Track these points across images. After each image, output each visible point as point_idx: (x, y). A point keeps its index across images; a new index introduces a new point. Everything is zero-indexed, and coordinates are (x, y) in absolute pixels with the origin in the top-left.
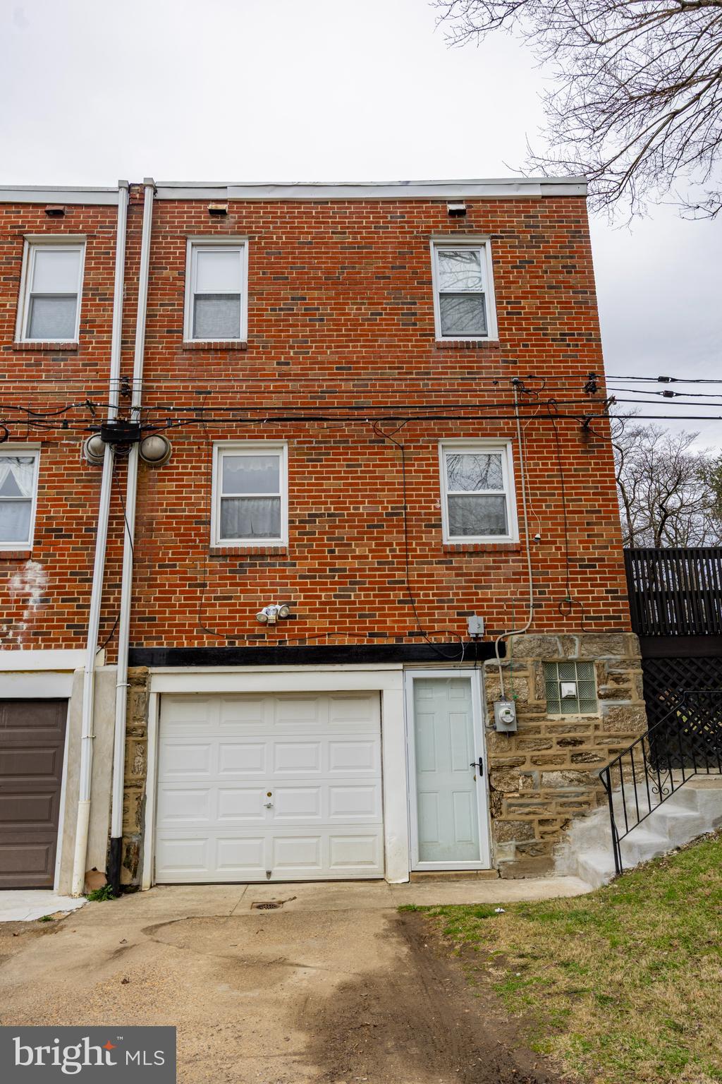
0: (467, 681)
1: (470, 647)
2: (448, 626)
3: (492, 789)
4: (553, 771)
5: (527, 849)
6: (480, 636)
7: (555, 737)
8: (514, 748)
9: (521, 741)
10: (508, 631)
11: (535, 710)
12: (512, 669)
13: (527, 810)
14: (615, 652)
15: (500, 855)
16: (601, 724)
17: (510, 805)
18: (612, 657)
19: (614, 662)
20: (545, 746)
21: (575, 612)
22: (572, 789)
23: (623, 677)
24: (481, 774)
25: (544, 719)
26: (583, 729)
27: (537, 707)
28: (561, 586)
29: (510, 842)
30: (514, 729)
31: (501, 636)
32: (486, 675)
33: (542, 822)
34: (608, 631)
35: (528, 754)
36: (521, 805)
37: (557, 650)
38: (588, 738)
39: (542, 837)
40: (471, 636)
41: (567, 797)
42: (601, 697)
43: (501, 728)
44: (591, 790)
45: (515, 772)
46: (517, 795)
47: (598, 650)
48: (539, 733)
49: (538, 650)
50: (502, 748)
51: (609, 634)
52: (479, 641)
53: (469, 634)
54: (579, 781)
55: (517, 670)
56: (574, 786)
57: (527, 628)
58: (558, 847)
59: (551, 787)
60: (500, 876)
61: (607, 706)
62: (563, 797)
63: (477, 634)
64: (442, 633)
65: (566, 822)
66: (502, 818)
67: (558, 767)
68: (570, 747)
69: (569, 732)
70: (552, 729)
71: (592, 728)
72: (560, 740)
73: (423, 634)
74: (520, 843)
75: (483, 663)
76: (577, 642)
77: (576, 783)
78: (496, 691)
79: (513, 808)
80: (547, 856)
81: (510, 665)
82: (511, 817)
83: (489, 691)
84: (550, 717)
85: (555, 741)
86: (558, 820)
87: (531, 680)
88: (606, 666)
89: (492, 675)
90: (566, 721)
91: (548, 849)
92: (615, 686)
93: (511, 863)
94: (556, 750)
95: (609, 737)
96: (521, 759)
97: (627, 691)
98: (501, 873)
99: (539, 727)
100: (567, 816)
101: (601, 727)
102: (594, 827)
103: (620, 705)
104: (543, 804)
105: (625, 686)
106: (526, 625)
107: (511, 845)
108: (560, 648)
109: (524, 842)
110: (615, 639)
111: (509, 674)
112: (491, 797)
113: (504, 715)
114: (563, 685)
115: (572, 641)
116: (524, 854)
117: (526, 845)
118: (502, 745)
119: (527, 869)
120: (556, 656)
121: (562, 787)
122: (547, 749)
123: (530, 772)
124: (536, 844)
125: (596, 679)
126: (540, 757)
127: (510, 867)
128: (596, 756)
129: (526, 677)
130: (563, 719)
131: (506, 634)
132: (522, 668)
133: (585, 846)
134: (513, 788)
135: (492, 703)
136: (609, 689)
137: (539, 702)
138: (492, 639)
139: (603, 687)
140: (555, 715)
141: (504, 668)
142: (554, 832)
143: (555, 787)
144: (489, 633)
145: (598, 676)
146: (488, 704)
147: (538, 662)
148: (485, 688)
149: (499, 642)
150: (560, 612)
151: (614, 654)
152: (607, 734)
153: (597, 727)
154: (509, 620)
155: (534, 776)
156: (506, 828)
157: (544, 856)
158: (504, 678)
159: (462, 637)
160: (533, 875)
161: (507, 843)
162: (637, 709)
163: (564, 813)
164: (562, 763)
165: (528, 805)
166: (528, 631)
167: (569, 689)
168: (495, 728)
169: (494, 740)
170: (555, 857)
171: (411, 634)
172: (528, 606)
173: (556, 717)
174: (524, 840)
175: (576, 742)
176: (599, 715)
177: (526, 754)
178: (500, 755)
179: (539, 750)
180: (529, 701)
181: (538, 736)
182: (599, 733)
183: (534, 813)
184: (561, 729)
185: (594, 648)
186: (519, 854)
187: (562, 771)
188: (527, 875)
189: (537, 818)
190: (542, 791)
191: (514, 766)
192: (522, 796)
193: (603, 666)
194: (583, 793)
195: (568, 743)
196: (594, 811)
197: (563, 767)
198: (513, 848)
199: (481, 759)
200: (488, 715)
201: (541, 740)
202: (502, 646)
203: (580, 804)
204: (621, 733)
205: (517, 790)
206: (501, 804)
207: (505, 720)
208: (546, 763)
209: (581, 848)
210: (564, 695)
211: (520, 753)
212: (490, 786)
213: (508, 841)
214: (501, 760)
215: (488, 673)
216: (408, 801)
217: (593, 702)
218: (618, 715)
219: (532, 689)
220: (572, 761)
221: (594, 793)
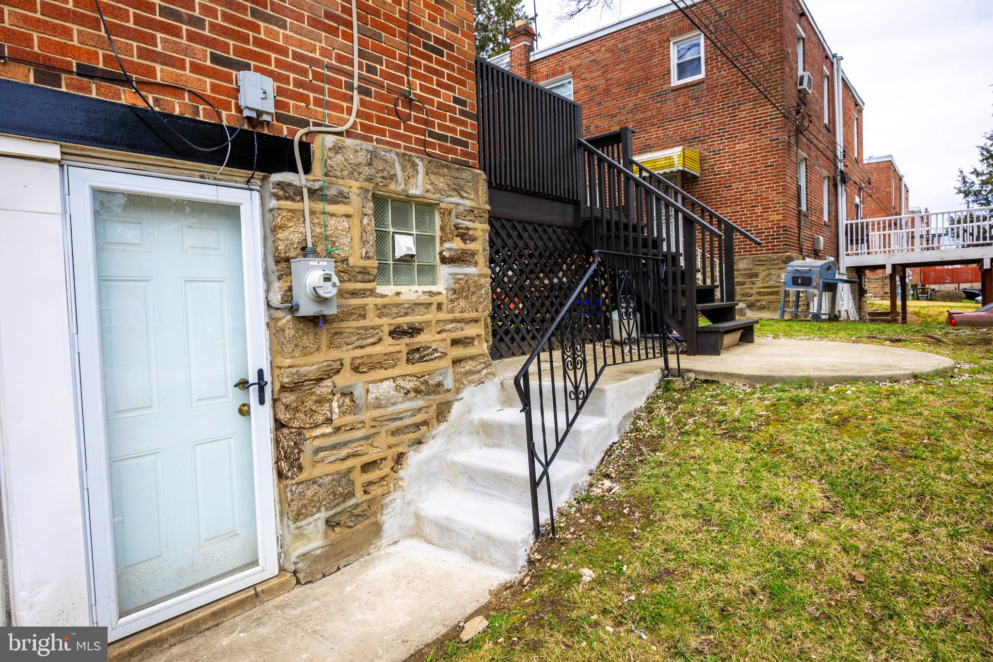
0: (231, 212)
1: (243, 139)
2: (188, 79)
3: (279, 425)
4: (382, 381)
5: (343, 519)
6: (265, 118)
7: (387, 324)
8: (324, 346)
9: (336, 333)
10: (315, 124)
11: (359, 277)
12: (324, 198)
13: (344, 452)
14: (465, 195)
15: (298, 544)
16: (445, 301)
17: (317, 451)
18: (461, 201)
19: (461, 209)
20: (371, 340)
21: (417, 120)
22: (408, 405)
23: (471, 233)
24: (262, 401)
25: (372, 293)
26: (422, 309)
27: (364, 271)
28: (398, 68)
29: (316, 516)
30: (331, 310)
31: (302, 131)
32: (273, 203)
33: (366, 467)
34: (454, 161)
35: (347, 355)
36: (334, 447)
37: (395, 175)
38: (428, 323)
39: (365, 492)
40: (246, 113)
41: (401, 419)
42: (444, 260)
43: (308, 308)
44: (431, 402)
45: (324, 388)
46: (329, 430)
47: (446, 188)
48: (364, 317)
49: (367, 171)
50: (305, 348)
51: (457, 166)
52: (259, 130)
53: (239, 109)
54: (417, 391)
55: (334, 201)
56: (410, 400)
57: (347, 126)
58: (387, 500)
59: (379, 407)
60: (298, 582)
61: (451, 274)
62: (395, 419)
63: (260, 113)
64: (176, 90)
65: (399, 458)
66: (303, 476)
67: (390, 373)
68: (406, 340)
69: (406, 314)
70: (382, 311)
71: (434, 307)
72: (392, 328)
73: (126, 81)
74: (333, 512)
75: (264, 179)
76: (421, 168)
77: (413, 394)
78: (296, 238)
79: (322, 454)
80: (373, 520)
81: (321, 189)
82: (318, 471)
83: (281, 235)
84: (381, 289)
85: (386, 329)
86: (389, 458)
87: (356, 221)
88: (453, 214)
89: (288, 204)
90: (403, 297)
91: (373, 508)
92: (463, 246)
93: (318, 552)
94: (388, 345)
95: (452, 321)
96: (336, 365)
97: (473, 254)
98: (301, 576)
99: (363, 307)
100: (400, 449)
101: (444, 307)
102: (434, 457)
103: (466, 275)
104: (367, 438)
105: (471, 246)
106: (346, 121)
107: (316, 523)
108: (400, 174)
109: (339, 509)
110: (464, 175)
111: (320, 206)
112: (277, 441)
113: (322, 283)
114: (397, 237)
115: (414, 166)
116: (337, 529)
117: (341, 512)
118: (305, 341)
119: (342, 552)
120: (392, 186)
121: (394, 404)
122: (374, 344)
123: (350, 386)
124: (357, 506)
125: (438, 233)
126: (365, 360)
127: (316, 560)
128: (436, 350)
129: (348, 216)
130: (398, 294)
131: (312, 128)
132: (342, 198)
133: (425, 487)
134: (320, 418)
135: (287, 260)
136: (455, 250)
137: (367, 263)
138: (285, 132)
139: (447, 245)
140: (385, 287)
141: (312, 192)
142: (383, 478)
143: (385, 407)
144: (280, 118)
145: (442, 229)
146: (277, 262)
147: (366, 191)
148: (271, 231)
149: (301, 143)
150: (397, 113)
151: (462, 197)
152: (450, 316)
153: (440, 306)
154: (318, 103)
155: (356, 393)
156: (309, 493)
157: (367, 522)
158: (312, 213)
159: (224, 114)
160: (351, 558)
161: (310, 519)
162: (483, 281)
163: (396, 445)
164: (394, 366)
165: (345, 444)
166: (349, 134)
167: (405, 244)
168: (293, 309)
169: (290, 332)
170: (384, 518)
171: (87, 72)
172: (350, 87)
173: (387, 290)
174: (338, 504)
175: (414, 331)
176: (440, 287)
177: (342, 356)
178: (301, 361)
179: (362, 347)
180: (352, 261)
181: (362, 323)
182: (442, 316)
183: (355, 455)
184: (394, 310)
185: (441, 183)
186: (330, 532)
187: (394, 379)
188: (342, 563)
189: (358, 462)
190: (367, 415)
191: (322, 379)
192: (338, 429)
193: (450, 214)
194: (420, 410)
195: (404, 333)
196: (434, 432)
197: (395, 372)
198: (321, 525)
199: (261, 373)
200: (277, 285)
201: (366, 328)
202: (305, 148)
203: (417, 426)
204: (466, 315)
205: (329, 421)
206: (301, 451)
207: (321, 292)
208: (372, 368)
209: (420, 493)
210: (398, 255)
211: (334, 354)
212: (276, 420)
213: (311, 515)
214: (302, 369)
215: (279, 198)
216: (85, 492)
217: (432, 268)
218: (463, 288)
219: (357, 239)
220: (408, 361)
221: (435, 407)
